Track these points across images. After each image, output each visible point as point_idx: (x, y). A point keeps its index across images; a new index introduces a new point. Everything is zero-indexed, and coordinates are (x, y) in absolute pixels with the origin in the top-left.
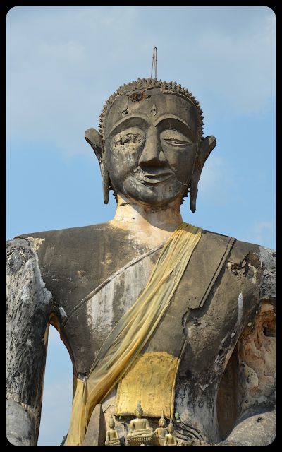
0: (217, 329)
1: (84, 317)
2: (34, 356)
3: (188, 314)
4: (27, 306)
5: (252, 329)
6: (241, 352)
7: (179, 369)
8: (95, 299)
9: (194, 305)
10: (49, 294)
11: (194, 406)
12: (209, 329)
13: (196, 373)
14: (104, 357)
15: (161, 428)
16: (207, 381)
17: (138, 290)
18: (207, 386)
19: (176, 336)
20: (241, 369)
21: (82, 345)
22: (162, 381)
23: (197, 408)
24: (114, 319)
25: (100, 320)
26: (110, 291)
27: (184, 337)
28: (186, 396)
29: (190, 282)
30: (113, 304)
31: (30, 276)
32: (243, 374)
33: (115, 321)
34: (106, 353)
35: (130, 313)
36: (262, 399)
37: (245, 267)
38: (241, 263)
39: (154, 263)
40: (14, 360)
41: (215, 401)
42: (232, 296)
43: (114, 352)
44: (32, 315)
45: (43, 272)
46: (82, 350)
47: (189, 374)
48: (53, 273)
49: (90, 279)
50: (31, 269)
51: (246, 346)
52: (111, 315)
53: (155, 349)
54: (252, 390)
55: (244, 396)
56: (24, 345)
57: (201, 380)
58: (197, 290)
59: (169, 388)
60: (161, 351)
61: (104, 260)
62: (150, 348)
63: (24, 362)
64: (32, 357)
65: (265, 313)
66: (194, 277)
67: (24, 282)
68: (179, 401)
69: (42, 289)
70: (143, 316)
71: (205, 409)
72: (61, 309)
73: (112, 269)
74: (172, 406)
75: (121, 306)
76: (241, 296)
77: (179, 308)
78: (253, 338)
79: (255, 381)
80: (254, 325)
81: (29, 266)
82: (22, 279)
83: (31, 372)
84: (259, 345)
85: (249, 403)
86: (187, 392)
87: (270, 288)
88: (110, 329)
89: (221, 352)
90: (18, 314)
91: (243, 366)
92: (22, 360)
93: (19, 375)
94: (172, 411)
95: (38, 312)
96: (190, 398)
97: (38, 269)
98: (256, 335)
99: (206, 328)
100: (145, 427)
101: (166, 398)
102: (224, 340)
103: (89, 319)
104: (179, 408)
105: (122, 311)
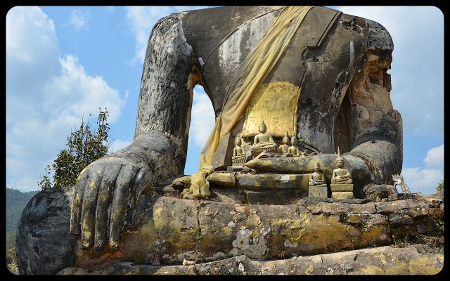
0: (333, 64)
1: (217, 59)
2: (177, 97)
3: (307, 51)
4: (172, 57)
5: (360, 76)
6: (352, 96)
7: (300, 97)
8: (226, 44)
9: (313, 44)
10: (190, 47)
11: (315, 130)
12: (326, 64)
13: (316, 101)
14: (233, 90)
15: (285, 145)
16: (326, 110)
17: (262, 34)
18: (325, 114)
19: (297, 69)
20: (353, 108)
21: (215, 85)
22: (285, 107)
23: (318, 132)
24: (241, 57)
25: (229, 60)
26: (238, 37)
27: (304, 70)
28: (308, 121)
29: (308, 28)
30: (241, 45)
31: (175, 35)
32: (355, 111)
33: (242, 59)
34: (235, 86)
35: (255, 51)
36: (373, 129)
37: (353, 25)
38: (350, 22)
39: (277, 16)
40: (159, 98)
41: (333, 131)
42: (345, 42)
43: (242, 85)
44: (175, 63)
45: (185, 31)
46: (217, 88)
47: (309, 102)
48: (192, 31)
49: (221, 31)
50: (176, 30)
51: (357, 90)
52: (239, 54)
53: (278, 80)
54: (364, 123)
55: (356, 129)
56: (169, 87)
57: (320, 108)
58: (314, 33)
59: (292, 113)
60: (284, 80)
61: (234, 16)
62: (274, 79)
63: (168, 100)
64: (175, 97)
65: (372, 63)
66: (311, 25)
67: (170, 39)
68: (301, 125)
69: (184, 43)
70: (266, 53)
71: (324, 134)
72: (200, 59)
73: (240, 22)
74: (295, 128)
75: (247, 47)
76: (352, 43)
77: (299, 45)
78: (362, 83)
79: (366, 116)
80: (362, 72)
81: (175, 28)
82: (168, 37)
83: (174, 108)
84: (367, 89)
85: (361, 133)
86: (308, 118)
87: (375, 41)
88: (237, 66)
89: (337, 85)
90: (164, 63)
91: (355, 105)
92: (167, 98)
93: (164, 110)
94: (295, 131)
95: (181, 61)
96: (311, 123)
97: (182, 29)
98: (364, 81)
99: (323, 62)
100: (268, 140)
101: (290, 122)
102: (339, 75)
103: (221, 61)
104: (301, 130)
105: (248, 51)
